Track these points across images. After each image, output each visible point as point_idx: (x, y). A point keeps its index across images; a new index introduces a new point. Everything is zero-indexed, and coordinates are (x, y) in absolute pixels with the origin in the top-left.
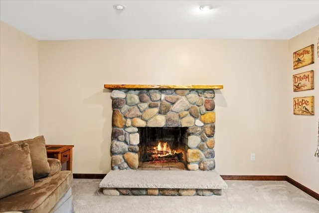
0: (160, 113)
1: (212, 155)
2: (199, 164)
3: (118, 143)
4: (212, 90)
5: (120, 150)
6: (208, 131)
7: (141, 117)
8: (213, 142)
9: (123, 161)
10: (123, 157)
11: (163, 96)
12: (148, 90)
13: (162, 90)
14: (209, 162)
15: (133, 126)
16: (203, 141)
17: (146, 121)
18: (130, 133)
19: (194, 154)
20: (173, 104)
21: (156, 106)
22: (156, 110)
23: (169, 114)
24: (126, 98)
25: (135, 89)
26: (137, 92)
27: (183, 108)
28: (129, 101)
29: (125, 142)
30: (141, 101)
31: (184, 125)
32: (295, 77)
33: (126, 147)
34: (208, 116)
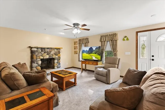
0: (47, 54)
1: (60, 64)
2: (57, 67)
3: (34, 64)
4: (59, 49)
5: (35, 66)
6: (59, 59)
7: (42, 56)
8: (60, 61)
9: (36, 69)
10: (36, 68)
11: (48, 50)
12: (44, 48)
13: (48, 48)
14: (59, 66)
15: (39, 58)
16: (58, 61)
17: (43, 57)
18: (38, 61)
19: (56, 64)
20: (51, 52)
21: (46, 53)
22: (46, 54)
23: (50, 55)
24: (37, 50)
25: (40, 48)
26: (40, 49)
27: (53, 53)
28: (38, 51)
29: (37, 63)
30: (42, 51)
31: (53, 57)
32: (74, 47)
33: (37, 65)
34: (59, 55)
